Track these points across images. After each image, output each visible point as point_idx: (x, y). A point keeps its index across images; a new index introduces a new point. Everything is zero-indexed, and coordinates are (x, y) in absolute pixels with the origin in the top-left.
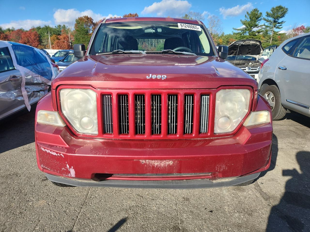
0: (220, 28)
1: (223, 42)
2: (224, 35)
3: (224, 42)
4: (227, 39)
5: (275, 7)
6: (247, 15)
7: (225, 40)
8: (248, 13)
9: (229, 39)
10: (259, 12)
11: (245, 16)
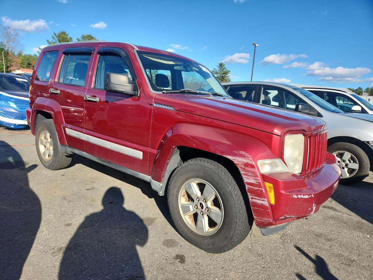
0: (19, 45)
1: (22, 63)
2: (23, 55)
3: (24, 63)
4: (27, 60)
5: (85, 35)
6: (55, 37)
7: (24, 61)
8: (55, 34)
9: (30, 61)
10: (69, 37)
11: (53, 36)
